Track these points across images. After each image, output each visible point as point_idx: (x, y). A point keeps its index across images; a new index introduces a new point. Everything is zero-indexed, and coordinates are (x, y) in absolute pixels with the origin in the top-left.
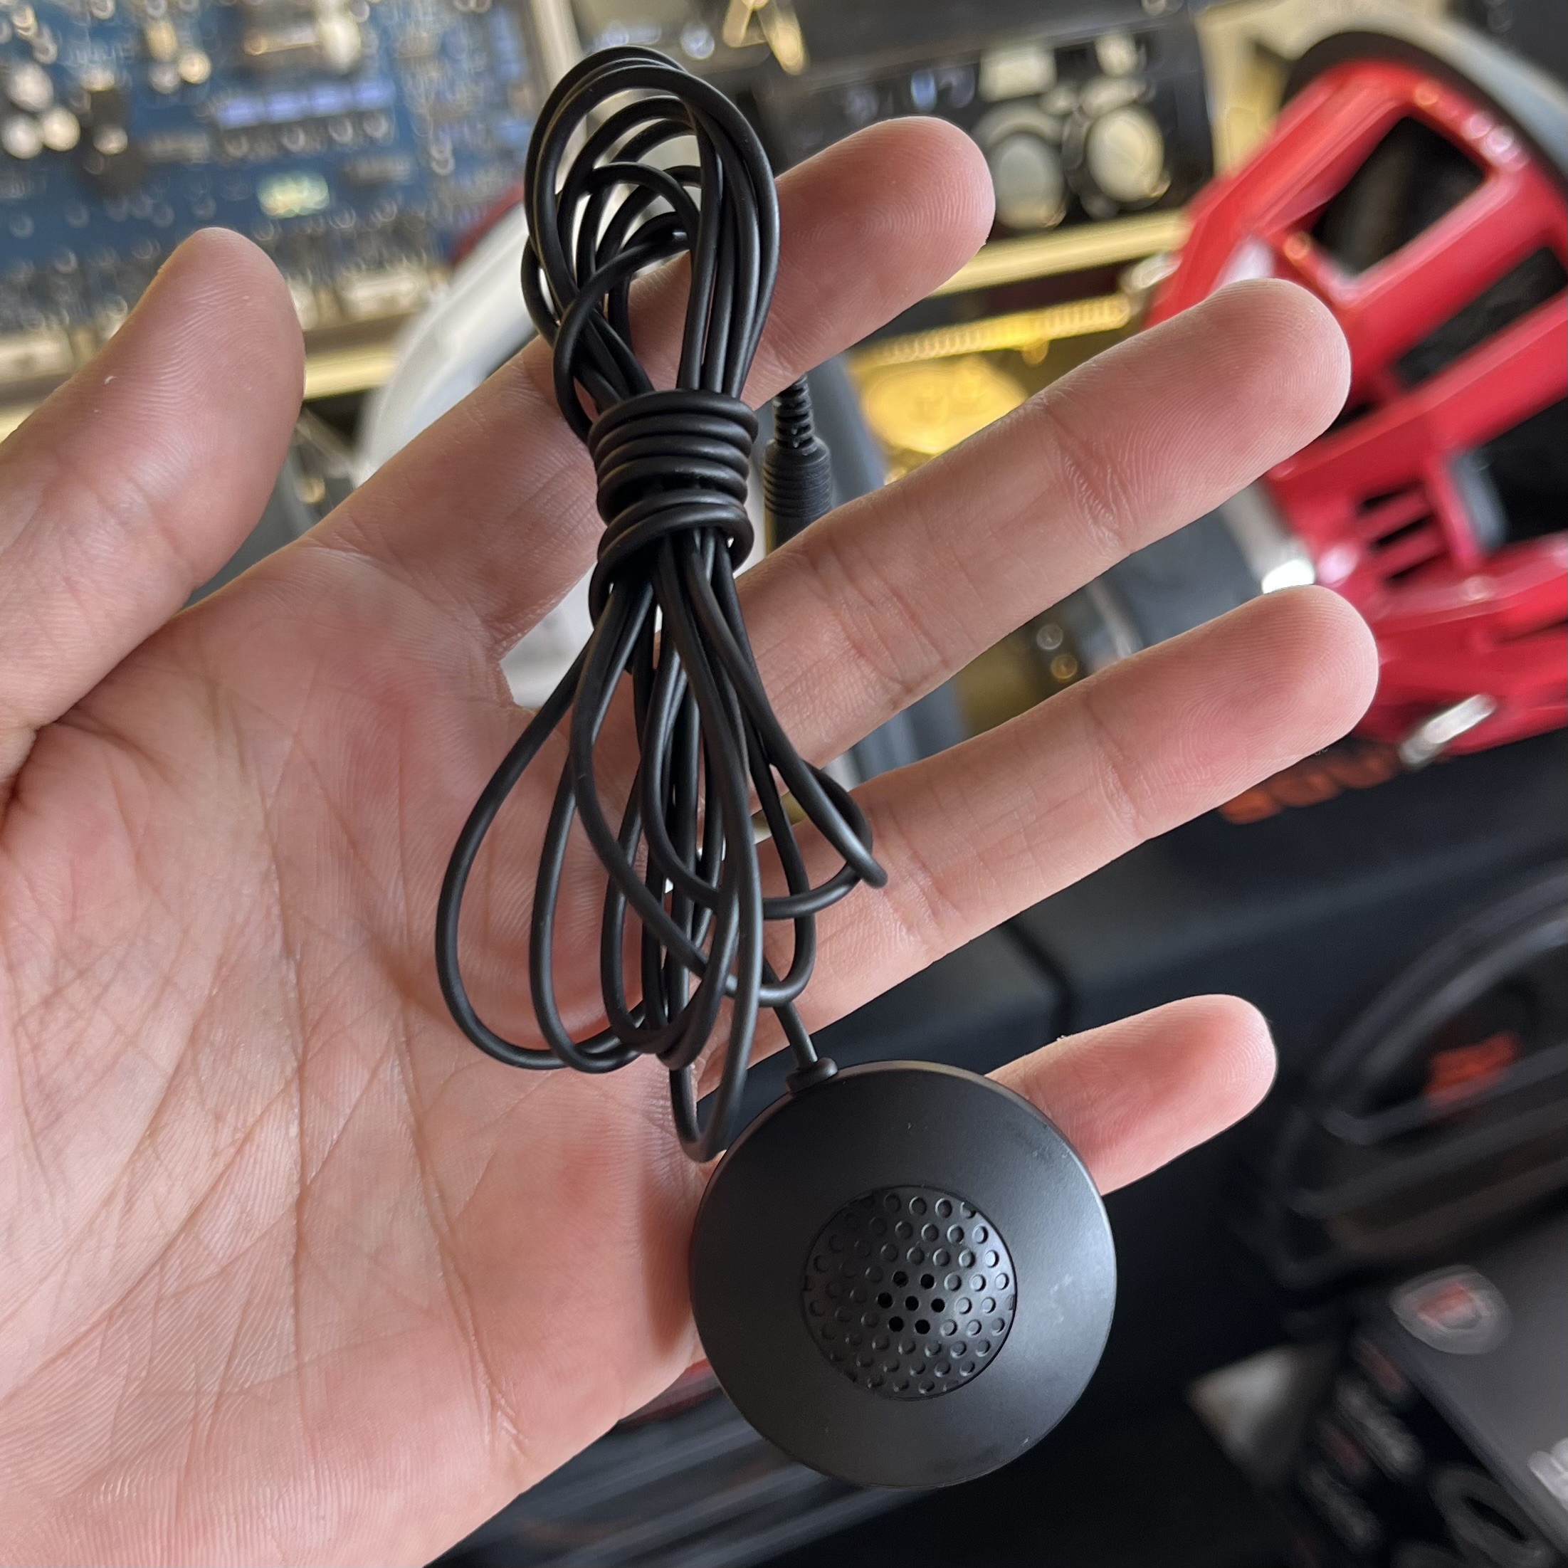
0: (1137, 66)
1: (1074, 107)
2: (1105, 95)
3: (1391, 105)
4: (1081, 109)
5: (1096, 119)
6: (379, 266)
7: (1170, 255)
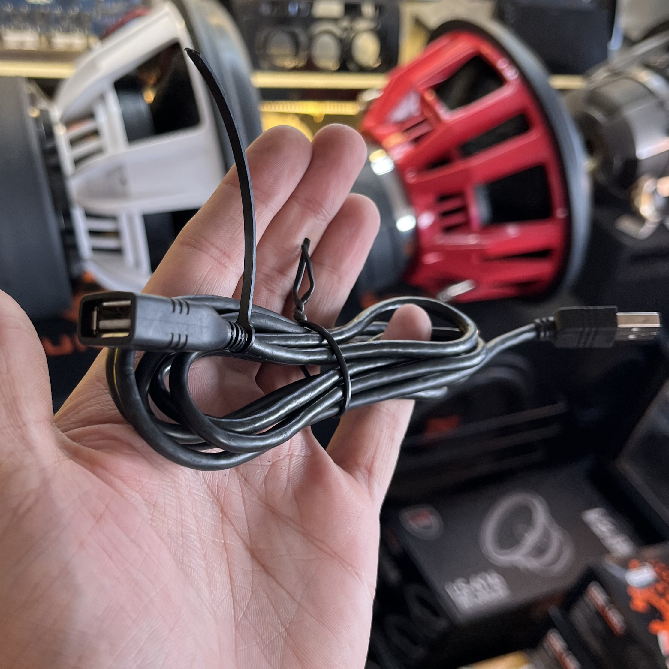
0: (375, 16)
1: (349, 27)
2: (362, 25)
3: (472, 51)
4: (351, 28)
5: (358, 33)
6: (67, 31)
7: (379, 90)
